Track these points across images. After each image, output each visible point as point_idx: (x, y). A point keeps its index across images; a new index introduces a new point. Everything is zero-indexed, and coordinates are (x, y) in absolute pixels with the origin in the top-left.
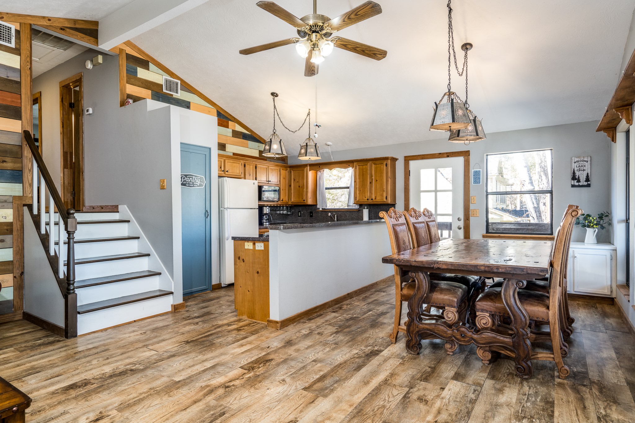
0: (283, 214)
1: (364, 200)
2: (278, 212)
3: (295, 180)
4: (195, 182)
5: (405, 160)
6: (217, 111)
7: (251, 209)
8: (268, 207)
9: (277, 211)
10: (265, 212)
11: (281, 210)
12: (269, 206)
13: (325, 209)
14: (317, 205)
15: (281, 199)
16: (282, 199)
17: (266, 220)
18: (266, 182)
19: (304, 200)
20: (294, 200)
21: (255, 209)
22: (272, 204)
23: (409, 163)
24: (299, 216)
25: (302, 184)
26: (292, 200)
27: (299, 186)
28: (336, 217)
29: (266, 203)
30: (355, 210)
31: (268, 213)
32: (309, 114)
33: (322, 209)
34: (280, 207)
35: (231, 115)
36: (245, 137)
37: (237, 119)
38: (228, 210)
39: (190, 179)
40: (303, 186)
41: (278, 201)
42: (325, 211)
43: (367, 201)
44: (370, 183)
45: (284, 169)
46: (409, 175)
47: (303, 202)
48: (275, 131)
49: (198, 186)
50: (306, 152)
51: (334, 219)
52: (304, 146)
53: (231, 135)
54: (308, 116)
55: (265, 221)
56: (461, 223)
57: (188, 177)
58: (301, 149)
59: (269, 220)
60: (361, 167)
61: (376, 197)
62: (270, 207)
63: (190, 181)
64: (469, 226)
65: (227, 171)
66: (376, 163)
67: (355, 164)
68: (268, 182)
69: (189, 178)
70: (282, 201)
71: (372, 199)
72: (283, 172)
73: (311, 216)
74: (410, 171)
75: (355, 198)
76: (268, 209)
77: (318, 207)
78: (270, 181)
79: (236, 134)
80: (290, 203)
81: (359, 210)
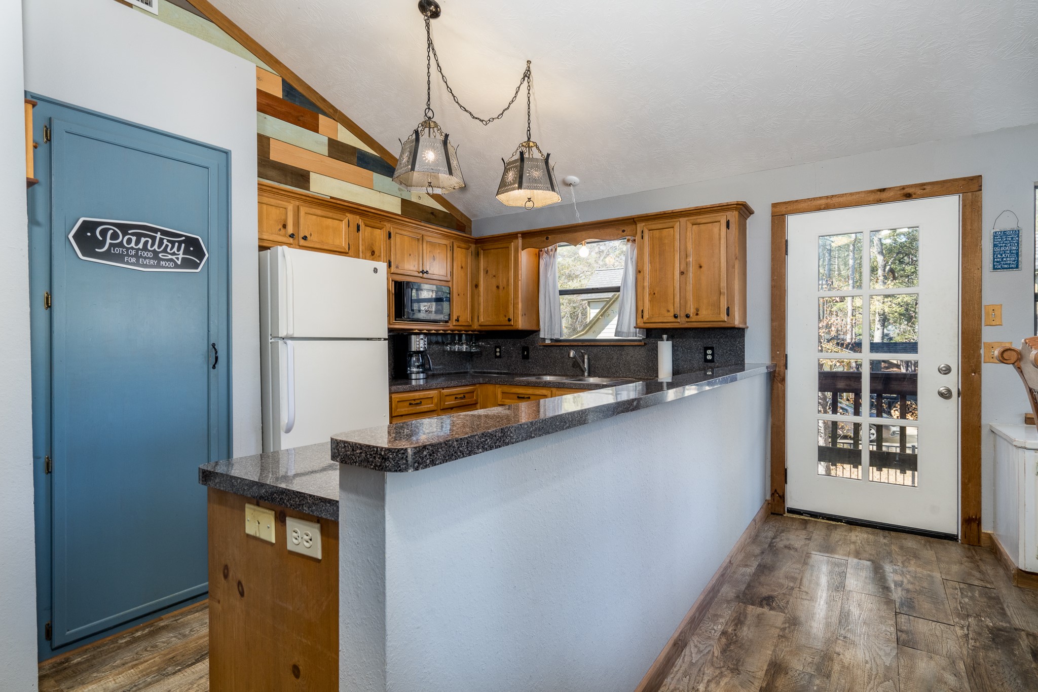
0: (460, 353)
1: (665, 319)
2: (448, 348)
3: (487, 272)
4: (165, 251)
5: (774, 216)
6: (284, 81)
7: (368, 339)
8: (422, 336)
9: (447, 345)
10: (414, 348)
11: (455, 344)
12: (425, 334)
13: (557, 341)
14: (539, 331)
15: (455, 317)
16: (458, 317)
17: (418, 367)
18: (416, 274)
19: (509, 320)
20: (485, 318)
21: (379, 339)
22: (433, 327)
23: (784, 221)
24: (497, 357)
25: (505, 280)
26: (482, 319)
27: (498, 287)
28: (586, 360)
29: (416, 327)
30: (636, 343)
31: (422, 349)
32: (527, 75)
33: (551, 339)
34: (453, 335)
35: (324, 100)
36: (363, 160)
37: (340, 112)
38: (289, 342)
39: (143, 240)
40: (508, 285)
41: (446, 322)
42: (559, 345)
43: (673, 320)
44: (682, 273)
45: (463, 245)
46: (786, 253)
47: (508, 323)
48: (430, 114)
49: (177, 266)
50: (521, 177)
51: (581, 364)
52: (515, 161)
53: (325, 150)
54: (524, 79)
55: (415, 370)
56: (953, 382)
57: (133, 234)
58: (506, 171)
59: (424, 368)
60: (657, 233)
61: (697, 310)
62: (428, 334)
63: (141, 246)
64: (980, 389)
65: (305, 238)
66: (699, 221)
67: (640, 226)
68: (421, 275)
69: (139, 236)
70: (457, 320)
71: (688, 316)
72: (459, 254)
73: (526, 357)
74: (787, 241)
75: (640, 313)
76: (422, 342)
77: (542, 336)
78: (427, 273)
79: (337, 150)
80: (476, 326)
81: (645, 344)
